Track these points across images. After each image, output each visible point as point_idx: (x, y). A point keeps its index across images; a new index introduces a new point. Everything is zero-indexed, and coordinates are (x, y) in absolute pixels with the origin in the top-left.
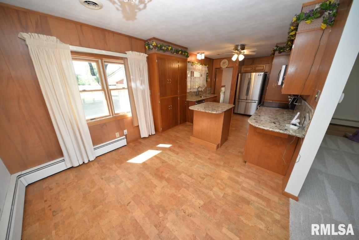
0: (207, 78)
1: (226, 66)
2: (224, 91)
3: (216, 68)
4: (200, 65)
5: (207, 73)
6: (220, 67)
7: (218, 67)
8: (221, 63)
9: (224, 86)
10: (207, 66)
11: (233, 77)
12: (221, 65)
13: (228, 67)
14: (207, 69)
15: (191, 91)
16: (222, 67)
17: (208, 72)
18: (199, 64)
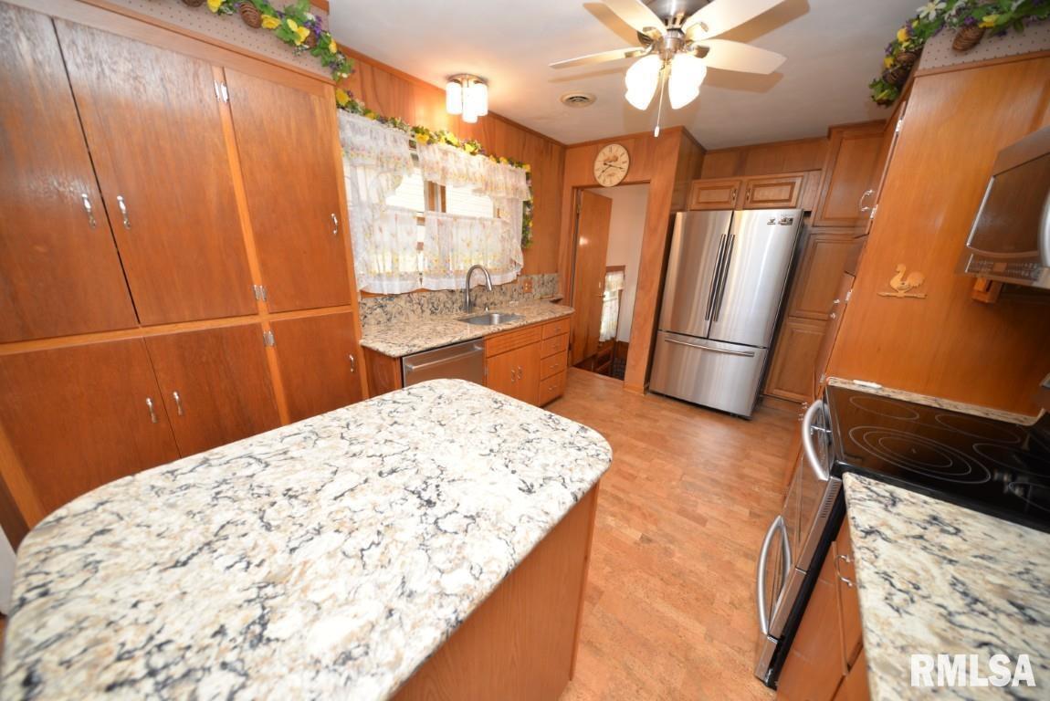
0: (525, 228)
1: (619, 176)
2: (619, 288)
3: (578, 188)
4: (480, 157)
5: (527, 204)
6: (591, 183)
7: (585, 183)
8: (599, 164)
9: (620, 269)
10: (527, 168)
11: (650, 230)
12: (597, 174)
13: (628, 180)
14: (523, 184)
15: (424, 285)
16: (600, 181)
17: (529, 198)
18: (470, 148)
